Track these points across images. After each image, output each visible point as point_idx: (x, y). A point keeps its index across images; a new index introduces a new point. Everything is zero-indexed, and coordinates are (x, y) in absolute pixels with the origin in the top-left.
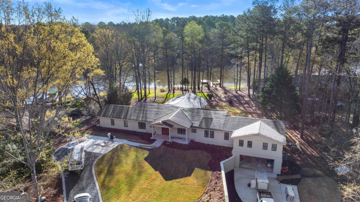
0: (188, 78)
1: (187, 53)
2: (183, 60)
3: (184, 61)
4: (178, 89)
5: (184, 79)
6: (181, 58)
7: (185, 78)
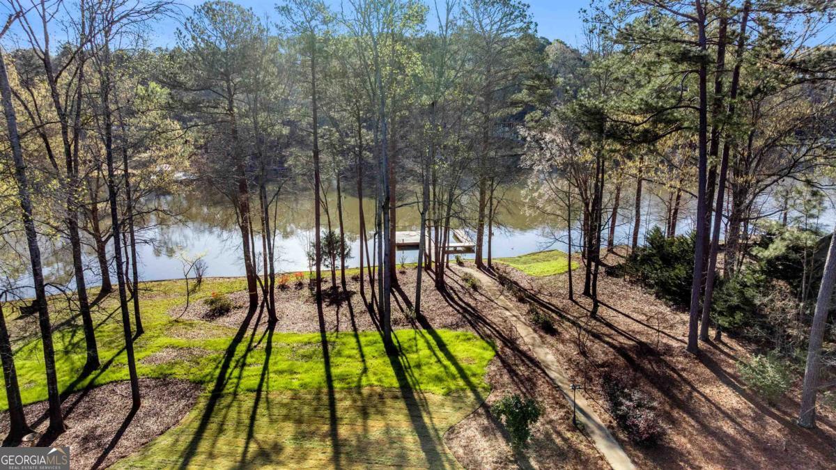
0: (342, 234)
1: (335, 123)
2: (316, 153)
3: (325, 157)
4: (300, 285)
5: (323, 242)
6: (307, 145)
7: (331, 234)
